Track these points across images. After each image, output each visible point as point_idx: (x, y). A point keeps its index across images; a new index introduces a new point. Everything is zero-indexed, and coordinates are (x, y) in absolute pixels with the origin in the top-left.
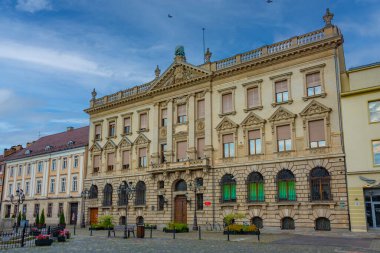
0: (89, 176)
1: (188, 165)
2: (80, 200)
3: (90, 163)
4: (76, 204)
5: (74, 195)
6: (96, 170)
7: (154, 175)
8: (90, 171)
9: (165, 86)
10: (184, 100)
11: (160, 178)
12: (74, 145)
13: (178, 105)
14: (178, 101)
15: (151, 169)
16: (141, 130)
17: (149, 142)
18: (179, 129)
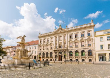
0: (39, 51)
1: (62, 49)
2: (37, 56)
3: (39, 48)
4: (36, 57)
5: (35, 55)
6: (40, 49)
7: (55, 51)
8: (39, 50)
9: (57, 33)
10: (61, 36)
11: (56, 51)
12: (35, 44)
13: (60, 37)
14: (60, 36)
15: (54, 49)
16: (51, 41)
17: (53, 44)
18: (60, 42)
